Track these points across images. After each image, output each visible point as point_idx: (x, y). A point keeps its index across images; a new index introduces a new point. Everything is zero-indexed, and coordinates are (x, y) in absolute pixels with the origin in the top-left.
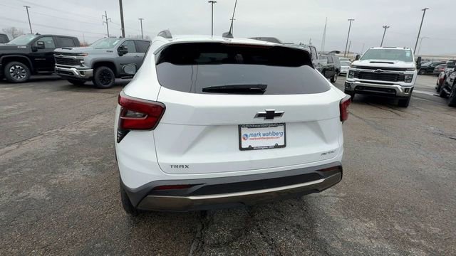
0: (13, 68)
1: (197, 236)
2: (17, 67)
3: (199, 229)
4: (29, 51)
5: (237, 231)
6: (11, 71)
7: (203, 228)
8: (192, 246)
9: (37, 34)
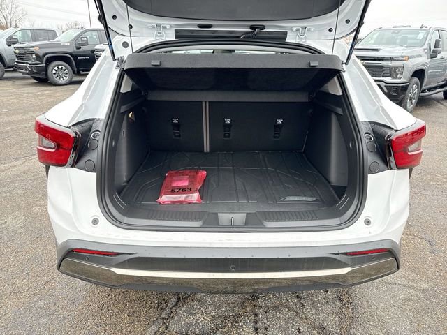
0: (56, 68)
1: (163, 315)
2: (60, 67)
3: (170, 305)
4: (73, 49)
5: (222, 319)
6: (54, 72)
7: (177, 304)
8: (149, 330)
9: (82, 28)
